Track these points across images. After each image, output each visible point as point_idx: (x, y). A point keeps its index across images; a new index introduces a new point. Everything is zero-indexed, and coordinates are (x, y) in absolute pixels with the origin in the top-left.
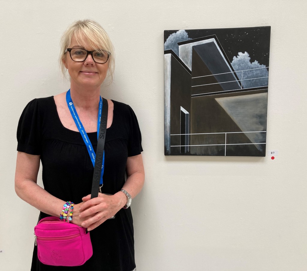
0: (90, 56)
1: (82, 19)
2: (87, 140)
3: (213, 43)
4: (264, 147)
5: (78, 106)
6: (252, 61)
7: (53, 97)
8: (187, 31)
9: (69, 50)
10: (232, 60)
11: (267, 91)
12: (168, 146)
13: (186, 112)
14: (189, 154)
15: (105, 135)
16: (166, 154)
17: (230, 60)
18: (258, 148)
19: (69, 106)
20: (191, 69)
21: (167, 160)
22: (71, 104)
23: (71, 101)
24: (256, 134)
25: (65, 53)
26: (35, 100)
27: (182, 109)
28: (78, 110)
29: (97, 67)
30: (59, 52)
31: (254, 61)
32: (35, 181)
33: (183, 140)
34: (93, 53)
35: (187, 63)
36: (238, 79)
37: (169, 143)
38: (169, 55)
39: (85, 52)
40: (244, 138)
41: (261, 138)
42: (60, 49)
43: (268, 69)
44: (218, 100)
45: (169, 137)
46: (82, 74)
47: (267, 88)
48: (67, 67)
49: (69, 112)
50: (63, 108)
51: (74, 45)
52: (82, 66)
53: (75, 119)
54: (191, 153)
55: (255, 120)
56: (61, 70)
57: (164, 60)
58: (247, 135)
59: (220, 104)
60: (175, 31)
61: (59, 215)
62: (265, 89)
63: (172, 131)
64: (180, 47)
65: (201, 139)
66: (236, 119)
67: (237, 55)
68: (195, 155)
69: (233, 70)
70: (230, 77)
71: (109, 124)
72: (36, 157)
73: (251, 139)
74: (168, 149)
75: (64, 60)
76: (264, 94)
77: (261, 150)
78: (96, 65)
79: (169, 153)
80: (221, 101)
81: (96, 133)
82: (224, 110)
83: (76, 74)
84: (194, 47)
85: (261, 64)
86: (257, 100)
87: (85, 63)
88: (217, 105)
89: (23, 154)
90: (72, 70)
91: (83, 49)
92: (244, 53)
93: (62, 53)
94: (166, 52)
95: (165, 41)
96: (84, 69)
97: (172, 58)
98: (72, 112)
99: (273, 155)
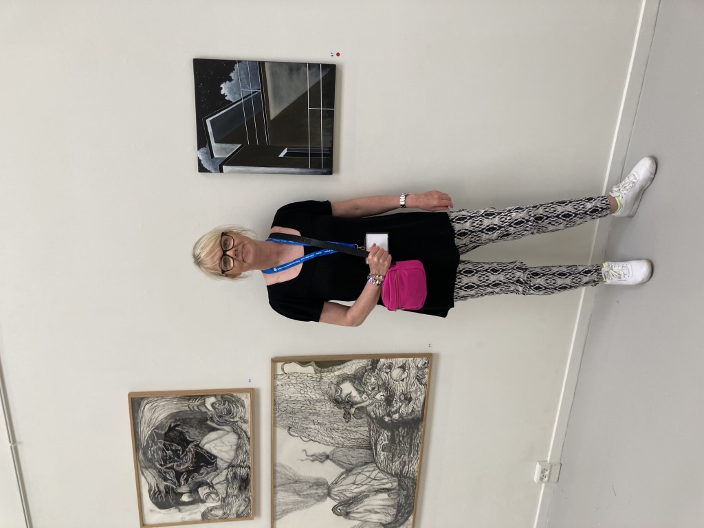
0: (228, 253)
1: (192, 260)
2: (312, 256)
3: (211, 121)
4: (325, 66)
5: (277, 263)
6: (230, 80)
7: (267, 286)
8: (199, 149)
9: (223, 272)
10: (229, 101)
11: (263, 63)
12: (321, 170)
13: (285, 151)
14: (331, 149)
15: (308, 239)
16: (330, 173)
17: (229, 103)
18: (326, 72)
19: (278, 271)
20: (239, 145)
21: (338, 171)
22: (275, 270)
23: (273, 269)
24: (310, 75)
25: (227, 276)
26: (270, 303)
27: (282, 155)
28: (282, 263)
29: (238, 245)
30: (225, 282)
31: (231, 77)
32: (349, 307)
33: (316, 155)
34: (224, 249)
35: (233, 149)
36: (250, 95)
37: (318, 170)
38: (224, 167)
39: (224, 258)
40: (315, 89)
41: (314, 70)
42: (223, 281)
43: (239, 62)
44: (272, 117)
45: (311, 170)
46: (245, 260)
47: (259, 62)
48: (240, 274)
49: (283, 271)
50: (279, 277)
51: (218, 268)
52: (237, 260)
53: (291, 266)
54: (330, 146)
55: (294, 76)
56: (243, 279)
57: (230, 172)
58: (312, 85)
59: (277, 114)
60: (199, 161)
61: (378, 287)
62: (261, 64)
63: (307, 167)
64: (215, 156)
65: (315, 136)
66: (293, 97)
67: (224, 96)
68: (332, 142)
69: (241, 100)
70: (248, 103)
71: (296, 233)
72: (326, 305)
73: (315, 81)
74: (325, 171)
75: (234, 276)
76: (266, 65)
77: (328, 69)
78: (236, 247)
79: (330, 170)
80: (274, 112)
81: (305, 247)
82: (283, 111)
83: (245, 265)
84: (216, 142)
85: (234, 70)
86: (273, 74)
87: (234, 257)
88: (277, 118)
89: (322, 316)
90: (242, 269)
91: (221, 258)
92: (221, 88)
93: (226, 278)
94: (221, 171)
95: (209, 172)
96: (240, 258)
97: (227, 165)
98: (284, 269)
99: (335, 55)
